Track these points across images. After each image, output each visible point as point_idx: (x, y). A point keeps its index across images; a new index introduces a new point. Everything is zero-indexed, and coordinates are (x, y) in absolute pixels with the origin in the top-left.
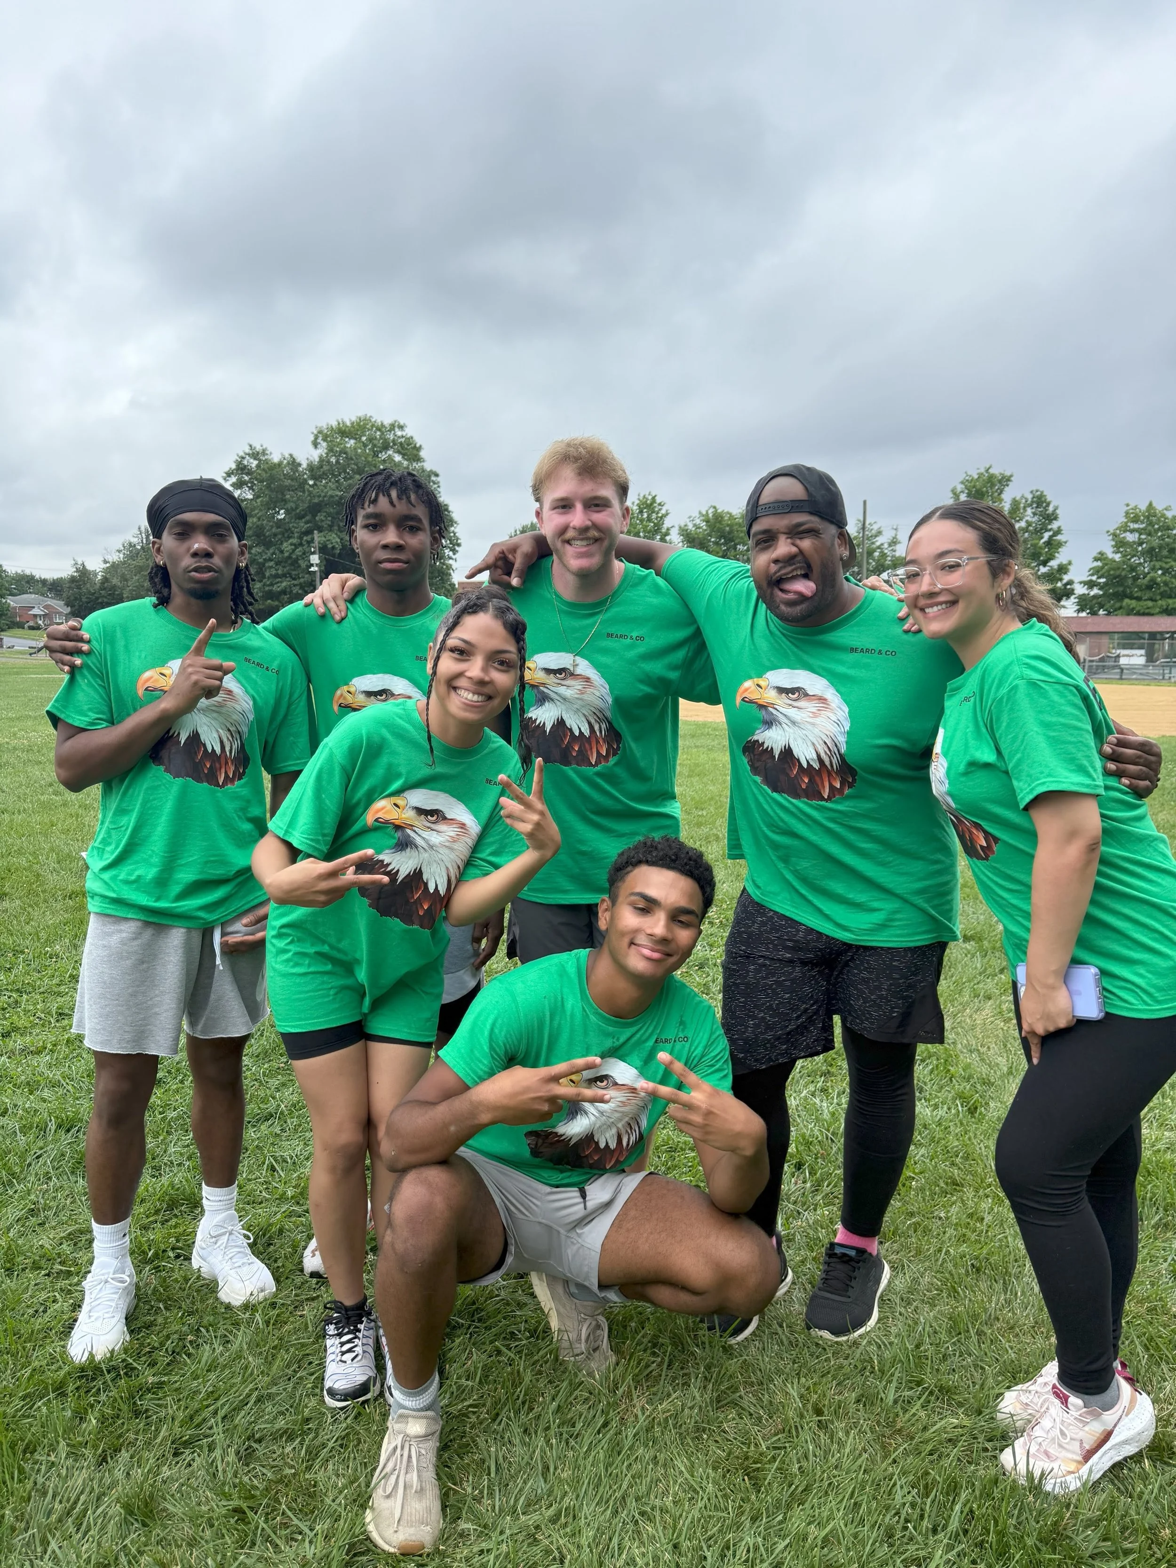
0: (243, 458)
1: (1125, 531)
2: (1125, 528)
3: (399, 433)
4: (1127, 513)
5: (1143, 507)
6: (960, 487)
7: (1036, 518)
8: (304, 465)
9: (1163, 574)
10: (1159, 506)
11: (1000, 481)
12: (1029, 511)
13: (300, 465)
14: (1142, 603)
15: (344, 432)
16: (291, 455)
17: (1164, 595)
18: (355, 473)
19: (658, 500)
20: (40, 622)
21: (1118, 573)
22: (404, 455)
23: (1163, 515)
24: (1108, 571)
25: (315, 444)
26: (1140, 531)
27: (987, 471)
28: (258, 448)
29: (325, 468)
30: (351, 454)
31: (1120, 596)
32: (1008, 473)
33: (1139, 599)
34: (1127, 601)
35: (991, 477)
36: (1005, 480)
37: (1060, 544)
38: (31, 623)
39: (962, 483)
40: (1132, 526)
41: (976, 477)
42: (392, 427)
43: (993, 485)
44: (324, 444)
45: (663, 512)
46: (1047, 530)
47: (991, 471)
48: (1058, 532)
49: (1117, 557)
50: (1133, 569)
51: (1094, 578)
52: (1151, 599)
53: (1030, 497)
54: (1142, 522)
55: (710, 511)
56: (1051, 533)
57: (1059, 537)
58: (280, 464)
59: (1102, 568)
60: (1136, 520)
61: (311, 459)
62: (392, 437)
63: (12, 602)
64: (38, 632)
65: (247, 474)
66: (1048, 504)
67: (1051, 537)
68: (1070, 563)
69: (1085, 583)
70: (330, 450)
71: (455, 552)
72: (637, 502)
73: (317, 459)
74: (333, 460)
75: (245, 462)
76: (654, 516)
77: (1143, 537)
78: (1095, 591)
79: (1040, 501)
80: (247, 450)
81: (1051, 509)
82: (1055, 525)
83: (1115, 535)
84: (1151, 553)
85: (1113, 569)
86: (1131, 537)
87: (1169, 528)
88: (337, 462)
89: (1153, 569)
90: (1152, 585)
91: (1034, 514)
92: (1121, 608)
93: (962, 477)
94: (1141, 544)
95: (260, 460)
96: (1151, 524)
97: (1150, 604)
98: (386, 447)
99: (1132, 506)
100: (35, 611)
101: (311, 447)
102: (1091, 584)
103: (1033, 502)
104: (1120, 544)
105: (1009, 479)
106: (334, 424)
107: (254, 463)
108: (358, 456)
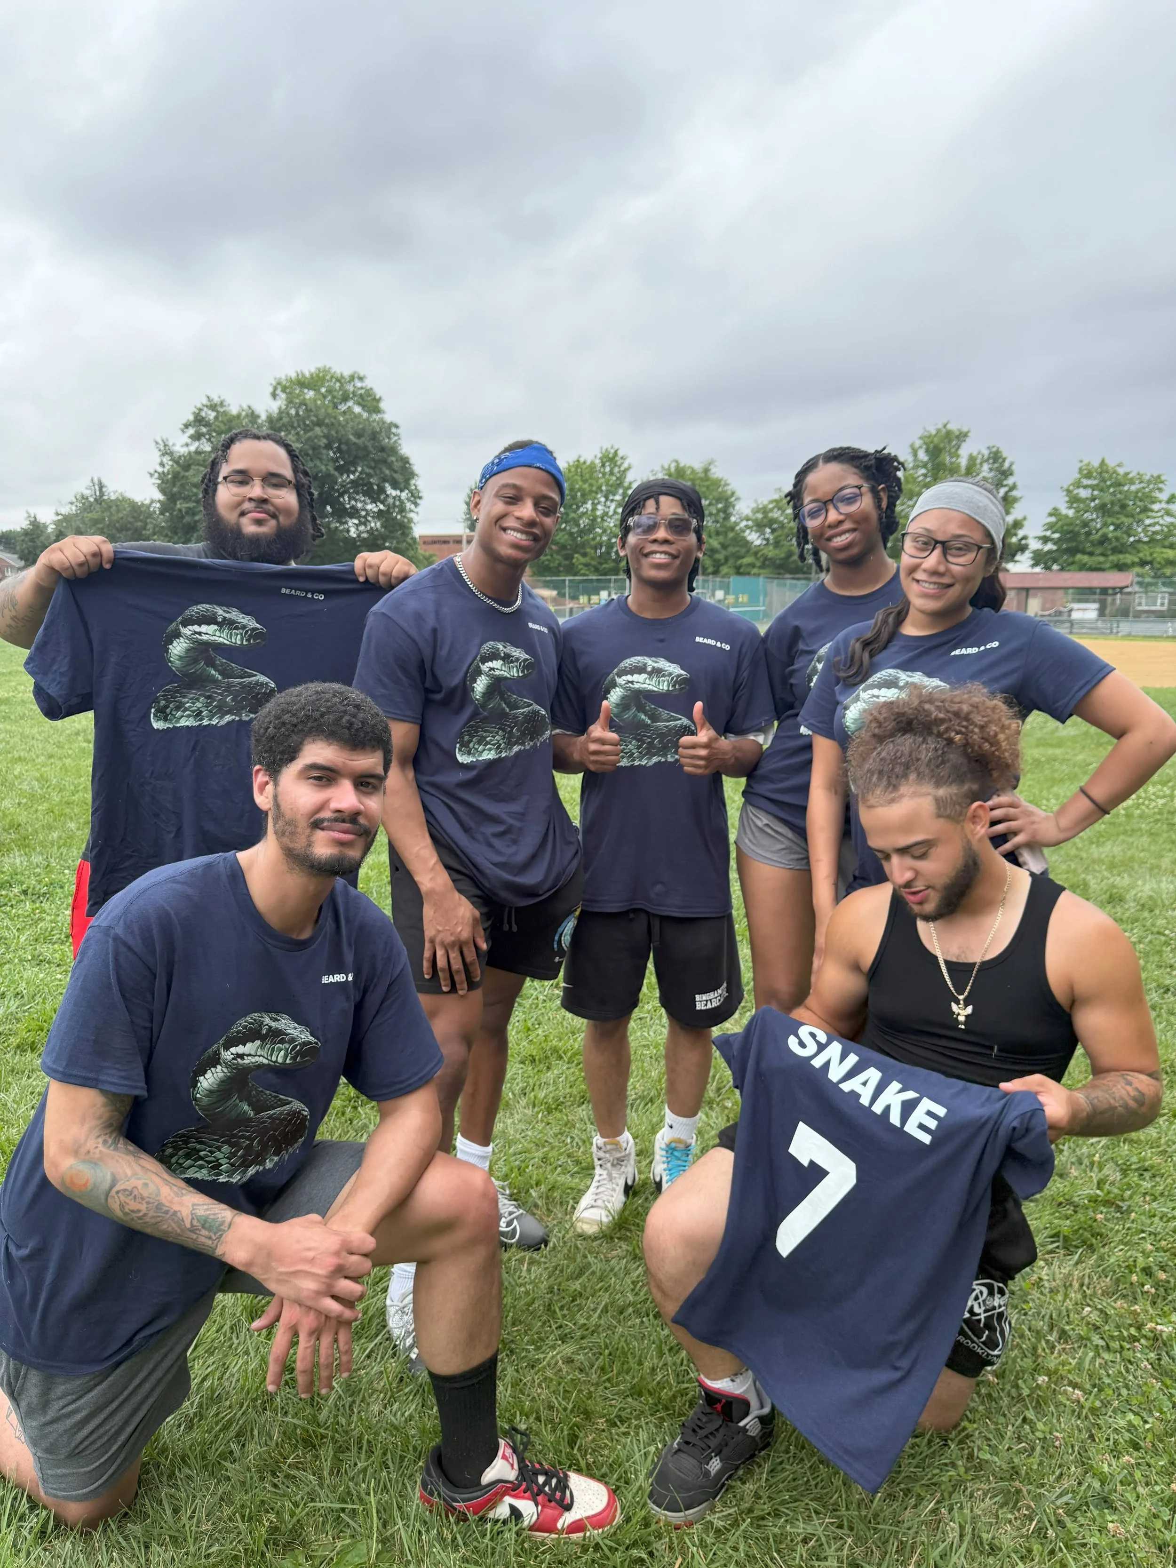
0: (200, 410)
1: (1078, 487)
2: (1078, 485)
3: (359, 384)
4: (1081, 470)
5: (1096, 463)
6: (918, 443)
7: (992, 474)
8: (263, 417)
9: (1115, 530)
10: (1111, 463)
11: (958, 437)
12: (986, 467)
13: (258, 417)
14: (1094, 558)
15: (302, 383)
16: (249, 407)
17: (1115, 551)
18: (315, 425)
19: (621, 453)
21: (1071, 528)
22: (363, 407)
23: (1115, 472)
24: (1062, 526)
25: (274, 395)
26: (1093, 487)
27: (945, 426)
28: (216, 400)
29: (285, 420)
30: (311, 406)
31: (1073, 551)
32: (965, 429)
33: (1091, 554)
34: (1079, 557)
35: (949, 433)
36: (962, 436)
37: (1015, 500)
39: (921, 438)
40: (1085, 482)
41: (934, 432)
42: (352, 378)
43: (950, 441)
44: (283, 396)
45: (626, 465)
46: (1003, 486)
47: (949, 427)
48: (1013, 487)
49: (1071, 513)
50: (1085, 524)
51: (1048, 533)
52: (1103, 555)
53: (986, 453)
54: (1095, 478)
55: (673, 465)
56: (1006, 489)
57: (1014, 493)
58: (239, 416)
59: (1056, 523)
60: (1089, 476)
61: (270, 411)
62: (351, 389)
65: (205, 426)
66: (1004, 460)
67: (1006, 493)
68: (1025, 519)
69: (1040, 538)
70: (290, 401)
71: (416, 504)
72: (599, 455)
73: (276, 411)
74: (292, 411)
75: (203, 414)
76: (616, 470)
77: (1096, 493)
78: (1050, 546)
79: (996, 457)
80: (205, 401)
81: (1006, 465)
82: (1010, 481)
83: (1069, 491)
84: (1102, 509)
85: (1067, 525)
86: (1084, 493)
87: (1120, 484)
88: (297, 414)
89: (1105, 525)
90: (1104, 540)
91: (991, 470)
92: (1073, 563)
93: (920, 433)
94: (1093, 500)
95: (218, 412)
96: (1104, 480)
97: (1102, 559)
98: (345, 399)
99: (1085, 462)
101: (269, 398)
102: (1045, 540)
103: (989, 459)
104: (1073, 500)
105: (966, 435)
106: (293, 375)
107: (212, 415)
108: (318, 408)
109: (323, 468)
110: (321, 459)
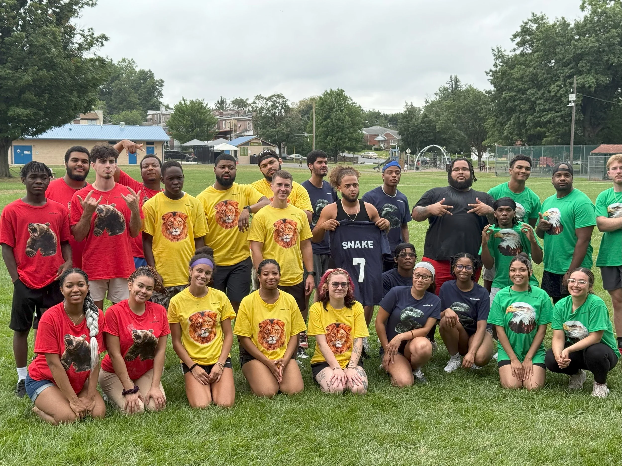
0: (527, 23)
8: (572, 26)
13: (569, 25)
16: (563, 18)
18: (612, 28)
20: (382, 145)
25: (583, 8)
28: (539, 15)
29: (589, 26)
30: (610, 13)
38: (376, 146)
44: (590, 7)
58: (553, 26)
61: (578, 20)
63: (365, 132)
64: (382, 152)
65: (529, 35)
70: (594, 12)
73: (583, 20)
74: (596, 19)
75: (528, 26)
80: (531, 17)
88: (599, 20)
95: (539, 24)
100: (380, 138)
101: (580, 10)
107: (534, 26)
108: (615, 15)
109: (616, 60)
110: (614, 54)
